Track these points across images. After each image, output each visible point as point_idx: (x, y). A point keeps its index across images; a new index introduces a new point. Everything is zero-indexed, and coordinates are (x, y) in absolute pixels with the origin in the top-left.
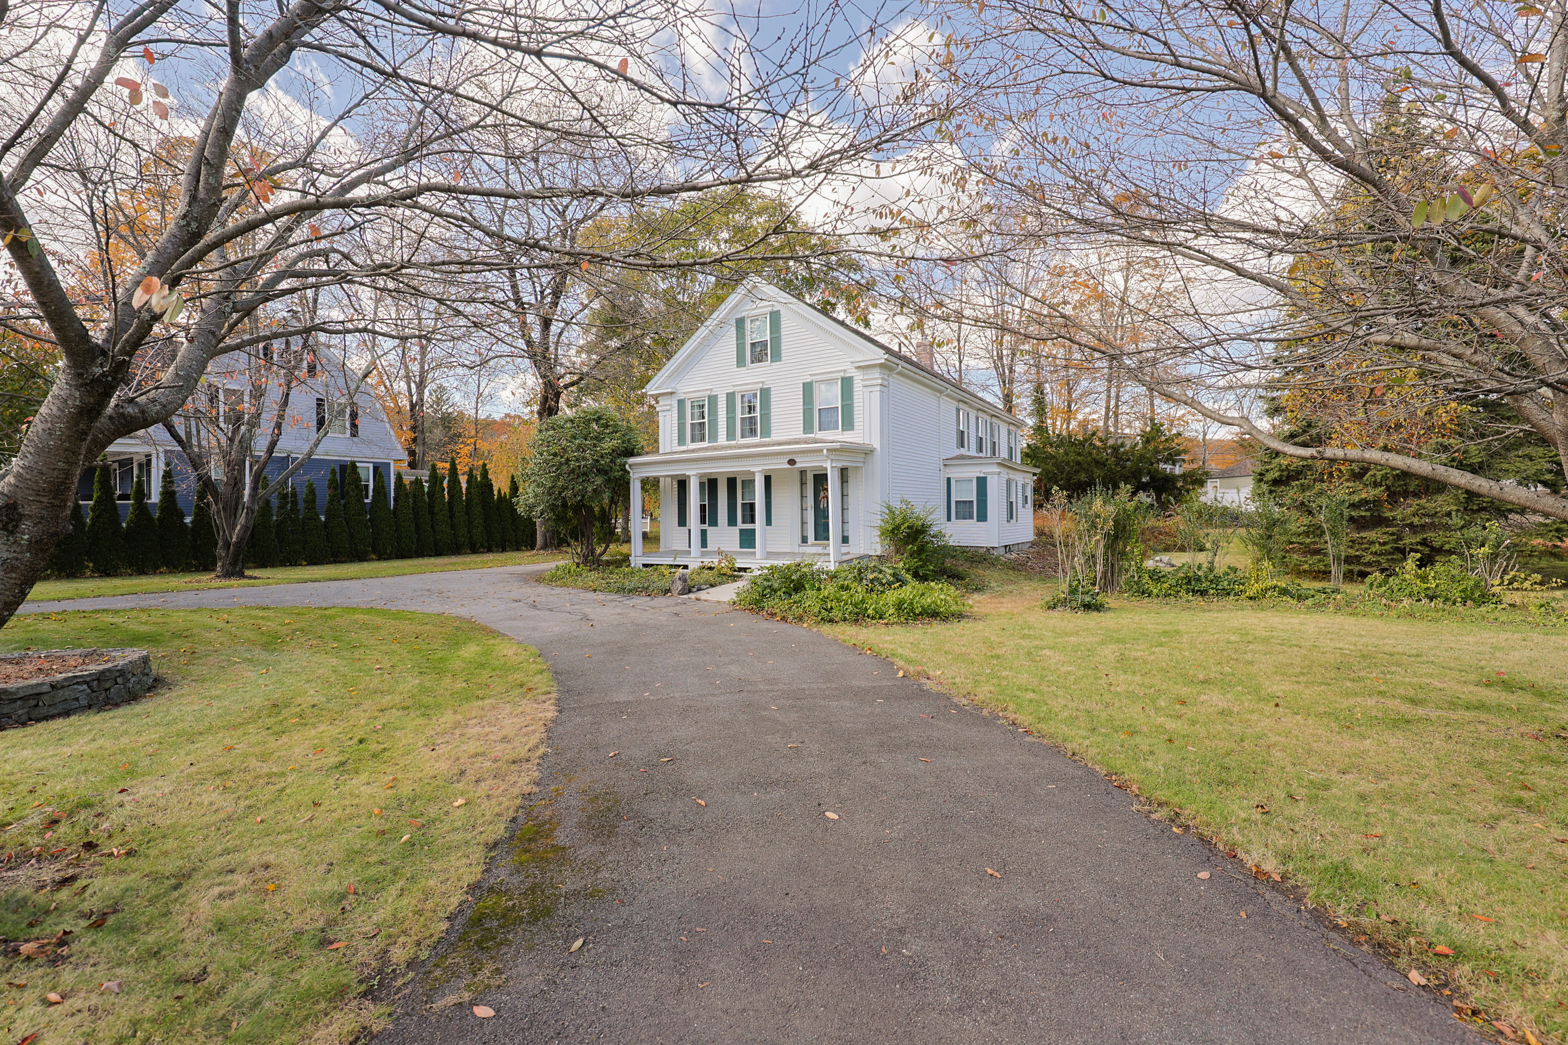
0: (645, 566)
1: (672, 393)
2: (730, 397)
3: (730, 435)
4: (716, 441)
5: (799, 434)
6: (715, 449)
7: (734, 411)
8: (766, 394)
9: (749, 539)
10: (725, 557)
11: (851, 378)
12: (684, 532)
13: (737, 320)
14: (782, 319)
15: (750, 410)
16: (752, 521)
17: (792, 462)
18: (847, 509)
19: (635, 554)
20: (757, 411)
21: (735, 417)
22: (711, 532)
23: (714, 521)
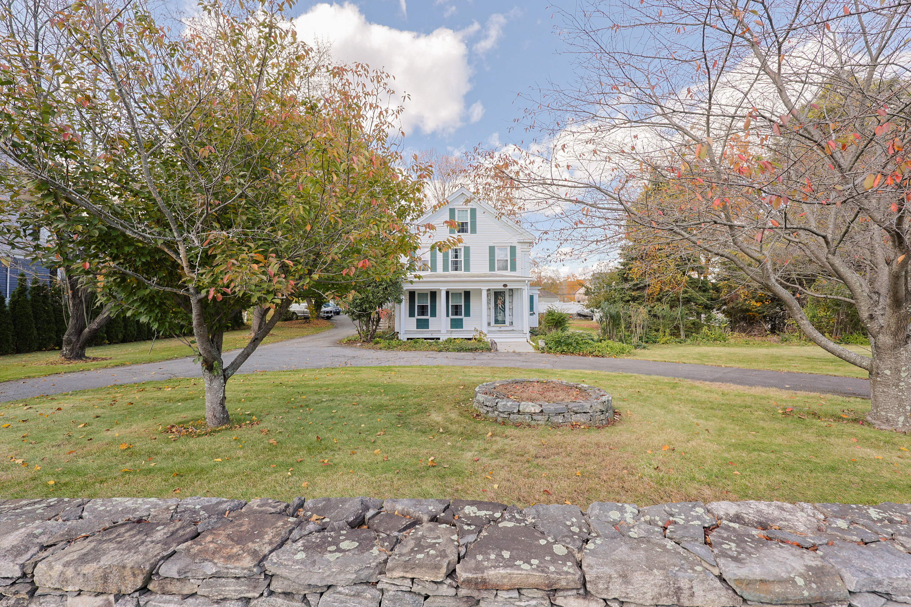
3: (445, 268)
4: (436, 271)
5: (488, 272)
6: (436, 277)
7: (447, 257)
8: (467, 249)
9: (457, 324)
10: (481, 332)
11: (515, 247)
12: (413, 320)
13: (450, 209)
14: (477, 213)
15: (456, 257)
16: (456, 314)
17: (505, 286)
18: (511, 309)
19: (402, 332)
20: (462, 258)
21: (448, 260)
22: (432, 320)
23: (434, 314)
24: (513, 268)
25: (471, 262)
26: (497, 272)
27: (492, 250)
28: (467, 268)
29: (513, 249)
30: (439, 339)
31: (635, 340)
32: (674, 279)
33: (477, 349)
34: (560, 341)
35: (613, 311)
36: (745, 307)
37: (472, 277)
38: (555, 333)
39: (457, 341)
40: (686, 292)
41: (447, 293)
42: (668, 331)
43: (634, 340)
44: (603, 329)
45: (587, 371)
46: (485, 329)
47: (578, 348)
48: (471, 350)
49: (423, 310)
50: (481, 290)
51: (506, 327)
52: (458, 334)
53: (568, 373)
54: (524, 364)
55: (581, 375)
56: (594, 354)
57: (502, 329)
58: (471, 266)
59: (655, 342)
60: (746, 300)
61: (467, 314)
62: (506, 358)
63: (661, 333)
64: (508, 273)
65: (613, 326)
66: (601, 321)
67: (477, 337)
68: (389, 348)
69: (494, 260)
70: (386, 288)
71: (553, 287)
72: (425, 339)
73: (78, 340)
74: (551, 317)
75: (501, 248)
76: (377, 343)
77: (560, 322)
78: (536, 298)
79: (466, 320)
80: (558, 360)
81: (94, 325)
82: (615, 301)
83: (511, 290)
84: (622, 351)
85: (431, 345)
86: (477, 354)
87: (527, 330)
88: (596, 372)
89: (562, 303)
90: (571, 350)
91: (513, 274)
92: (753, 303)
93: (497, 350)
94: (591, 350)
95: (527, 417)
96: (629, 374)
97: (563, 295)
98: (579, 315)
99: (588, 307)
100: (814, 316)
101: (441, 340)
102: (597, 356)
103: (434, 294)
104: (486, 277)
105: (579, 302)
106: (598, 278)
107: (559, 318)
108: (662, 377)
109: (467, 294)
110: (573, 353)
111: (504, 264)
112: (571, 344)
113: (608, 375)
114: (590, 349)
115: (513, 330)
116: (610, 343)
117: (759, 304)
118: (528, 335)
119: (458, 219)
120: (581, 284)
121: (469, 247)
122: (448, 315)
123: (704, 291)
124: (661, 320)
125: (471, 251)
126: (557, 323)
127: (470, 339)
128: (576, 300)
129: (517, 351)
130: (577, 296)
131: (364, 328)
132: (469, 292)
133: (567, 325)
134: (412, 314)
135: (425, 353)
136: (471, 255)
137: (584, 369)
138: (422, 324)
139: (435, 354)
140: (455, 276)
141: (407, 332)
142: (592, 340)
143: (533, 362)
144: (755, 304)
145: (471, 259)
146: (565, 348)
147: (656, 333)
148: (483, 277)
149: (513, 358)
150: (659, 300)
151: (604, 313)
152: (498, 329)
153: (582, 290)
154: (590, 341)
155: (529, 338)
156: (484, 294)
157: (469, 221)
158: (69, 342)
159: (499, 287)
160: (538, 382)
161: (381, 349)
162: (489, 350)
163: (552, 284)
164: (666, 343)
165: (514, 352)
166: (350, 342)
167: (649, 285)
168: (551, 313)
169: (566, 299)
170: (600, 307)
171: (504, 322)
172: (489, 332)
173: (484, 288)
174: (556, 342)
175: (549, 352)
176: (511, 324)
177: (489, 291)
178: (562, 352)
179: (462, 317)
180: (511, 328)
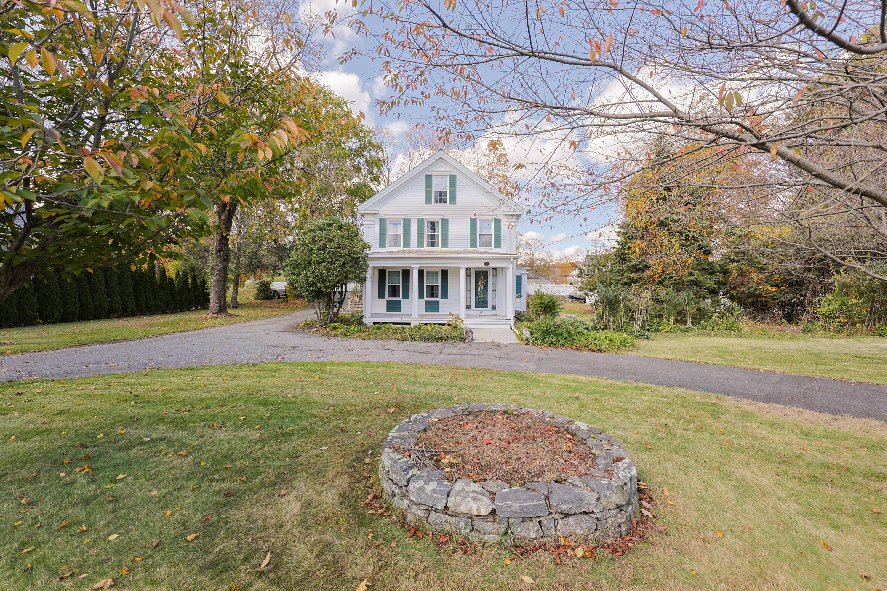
0: (374, 324)
1: (375, 214)
2: (421, 222)
3: (420, 243)
4: (409, 246)
5: (468, 248)
6: (409, 253)
7: (423, 230)
8: (445, 222)
9: (432, 307)
10: (457, 317)
11: (500, 220)
12: (383, 302)
13: (427, 176)
14: (458, 180)
15: (433, 230)
16: (432, 296)
17: (487, 264)
18: (495, 284)
19: (368, 315)
20: (439, 232)
21: (423, 234)
22: (403, 302)
23: (406, 295)
24: (498, 244)
25: (450, 237)
26: (479, 249)
27: (473, 223)
28: (445, 244)
29: (498, 222)
30: (409, 324)
31: (636, 328)
32: (679, 260)
33: (448, 338)
34: (548, 331)
35: (611, 295)
36: (758, 292)
37: (449, 253)
38: (543, 321)
39: (428, 327)
40: (691, 274)
41: (421, 272)
42: (672, 318)
43: (634, 329)
44: (598, 314)
45: (582, 378)
46: (462, 312)
47: (570, 339)
48: (441, 339)
49: (394, 290)
50: (459, 269)
51: (488, 311)
52: (433, 319)
53: (555, 381)
54: (501, 362)
55: (574, 385)
56: (590, 347)
57: (484, 313)
58: (450, 241)
59: (657, 330)
60: (759, 284)
61: (445, 295)
62: (480, 352)
63: (665, 321)
64: (492, 249)
65: (610, 311)
66: (596, 305)
67: (453, 323)
68: (345, 335)
69: (476, 234)
70: (344, 264)
71: (545, 269)
72: (394, 324)
74: (538, 302)
75: (484, 221)
76: (335, 328)
77: (550, 306)
78: (524, 279)
79: (442, 302)
80: (544, 356)
82: (611, 284)
83: (495, 269)
84: (624, 344)
86: (447, 345)
87: (511, 315)
88: (594, 379)
89: (554, 285)
90: (561, 342)
91: (497, 250)
92: (768, 287)
93: (472, 340)
94: (586, 342)
95: (462, 524)
96: (641, 384)
97: (556, 276)
98: (572, 297)
99: (581, 289)
100: (843, 304)
101: (410, 326)
102: (594, 351)
103: (406, 273)
104: (464, 253)
105: (571, 284)
106: (592, 259)
107: (549, 302)
108: (689, 392)
109: (445, 273)
110: (563, 346)
111: (488, 240)
112: (562, 335)
113: (611, 386)
114: (584, 341)
115: (496, 315)
116: (609, 333)
117: (774, 289)
118: (512, 322)
119: (436, 188)
120: (574, 266)
121: (447, 220)
122: (422, 297)
123: (711, 274)
124: (665, 305)
125: (450, 225)
126: (546, 308)
127: (444, 325)
128: (569, 282)
129: (496, 341)
130: (569, 278)
131: (324, 310)
132: (447, 271)
133: (558, 310)
134: (381, 295)
136: (450, 229)
137: (578, 372)
138: (394, 307)
140: (429, 252)
141: (372, 316)
142: (587, 329)
143: (511, 359)
144: (770, 288)
145: (450, 233)
146: (553, 340)
147: (658, 320)
148: (461, 253)
149: (489, 352)
150: (661, 283)
151: (600, 296)
152: (478, 313)
153: (576, 272)
154: (585, 332)
155: (512, 324)
156: (463, 273)
157: (448, 190)
159: (480, 265)
160: (504, 412)
161: (336, 336)
162: (463, 339)
163: (545, 266)
164: (670, 331)
165: (492, 343)
167: (650, 267)
168: (539, 296)
169: (558, 281)
170: (595, 289)
171: (485, 305)
172: (468, 316)
173: (463, 266)
174: (544, 332)
175: (534, 344)
176: (494, 308)
177: (468, 269)
178: (550, 344)
179: (439, 299)
180: (493, 312)
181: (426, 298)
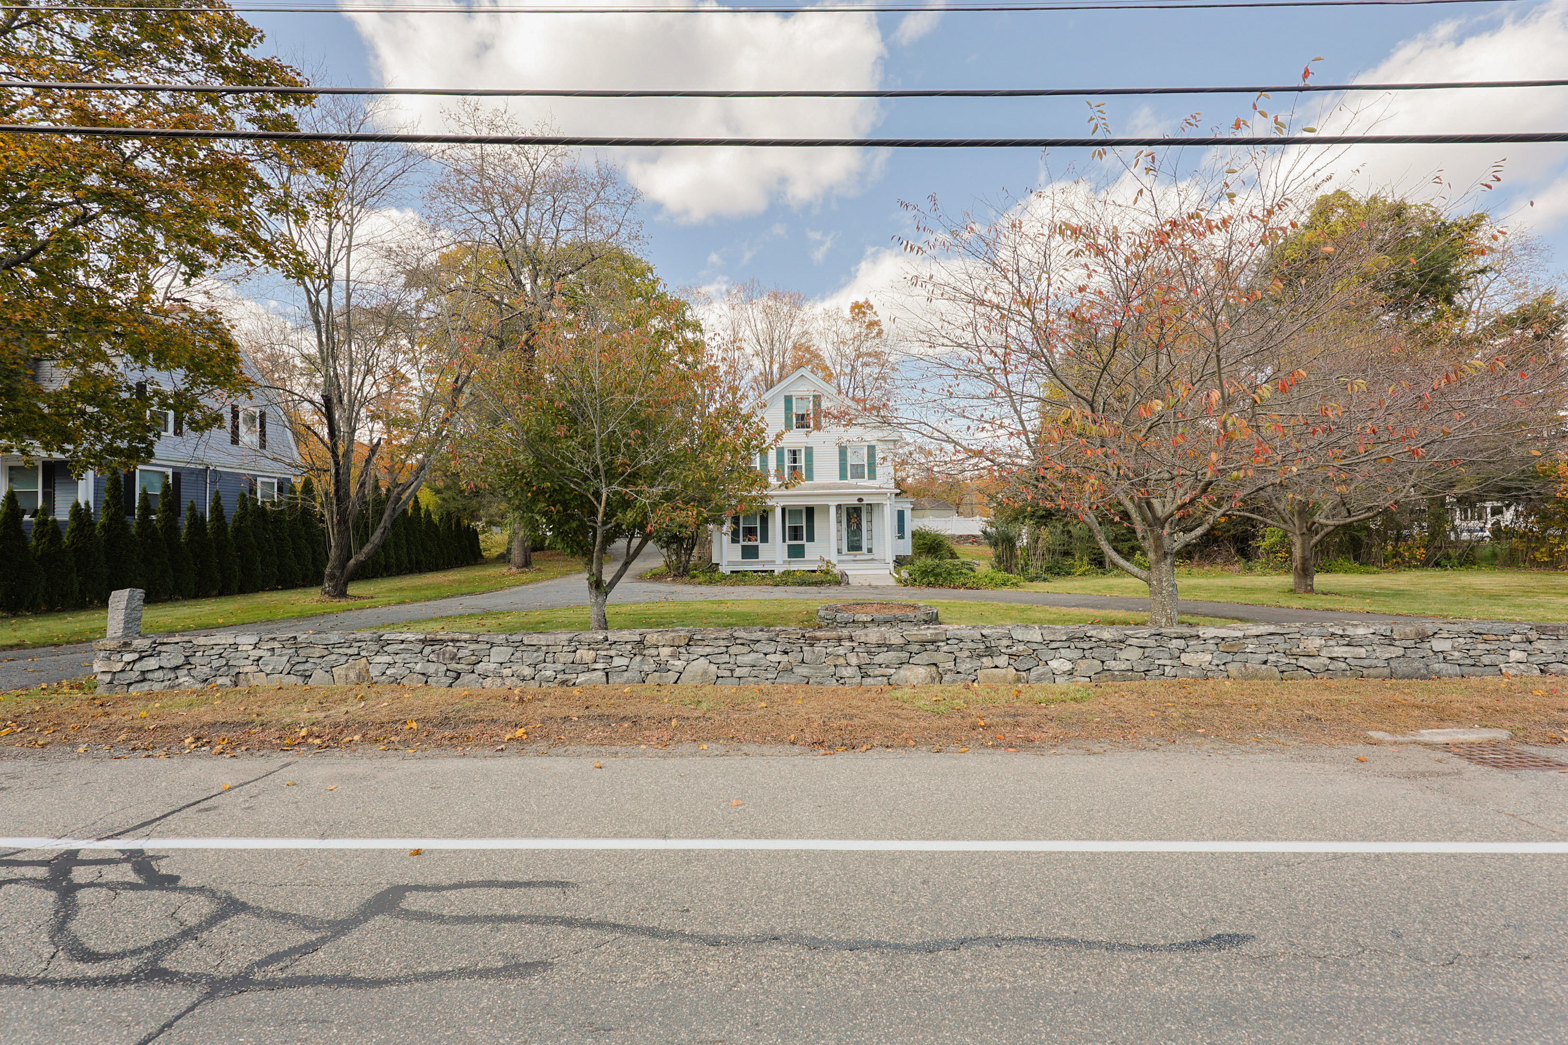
0: (731, 572)
2: (780, 450)
5: (836, 480)
7: (783, 461)
8: (809, 451)
9: (796, 552)
10: (828, 562)
11: (874, 447)
12: (738, 547)
13: (786, 397)
14: (823, 401)
15: (795, 461)
16: (796, 539)
17: (860, 500)
18: (870, 531)
19: (724, 563)
20: (802, 462)
21: (783, 465)
22: (762, 547)
23: (765, 539)
24: (872, 475)
25: (815, 468)
26: (850, 481)
27: (843, 451)
28: (810, 476)
29: (872, 449)
30: (773, 571)
31: (1034, 570)
33: (822, 582)
34: (927, 571)
37: (815, 489)
38: (929, 561)
39: (798, 573)
41: (783, 510)
42: (1086, 558)
43: (1031, 571)
44: (998, 556)
46: (834, 558)
47: (949, 579)
48: (815, 584)
49: (750, 532)
50: (828, 506)
51: (863, 555)
52: (798, 566)
56: (968, 584)
57: (858, 558)
58: (815, 474)
59: (1068, 574)
61: (811, 538)
62: (858, 591)
63: (1077, 562)
64: (865, 482)
65: (1011, 552)
67: (824, 568)
69: (846, 464)
72: (755, 572)
73: (342, 574)
74: (922, 541)
75: (855, 449)
76: (694, 577)
77: (933, 547)
78: (908, 515)
79: (808, 546)
81: (362, 557)
83: (869, 506)
85: (764, 578)
86: (823, 587)
87: (890, 559)
89: (961, 518)
91: (871, 483)
93: (848, 584)
101: (776, 573)
103: (765, 513)
104: (834, 488)
107: (932, 542)
109: (810, 511)
110: (941, 585)
111: (860, 470)
115: (872, 559)
117: (1223, 520)
118: (892, 566)
119: (797, 409)
121: (811, 448)
122: (784, 541)
125: (815, 454)
127: (814, 571)
129: (874, 584)
131: (674, 558)
132: (813, 509)
134: (735, 540)
135: (758, 588)
136: (815, 459)
138: (750, 553)
139: (770, 588)
140: (792, 487)
141: (730, 563)
143: (889, 594)
145: (815, 464)
146: (932, 580)
148: (830, 488)
149: (867, 591)
152: (852, 558)
155: (892, 569)
156: (833, 511)
157: (811, 413)
158: (332, 577)
159: (853, 501)
161: (700, 584)
162: (838, 583)
164: (1083, 574)
165: (870, 585)
166: (657, 577)
171: (859, 548)
172: (840, 561)
173: (833, 503)
174: (923, 572)
175: (913, 585)
176: (870, 551)
177: (839, 507)
178: (929, 585)
179: (804, 542)
180: (869, 557)
181: (788, 542)
